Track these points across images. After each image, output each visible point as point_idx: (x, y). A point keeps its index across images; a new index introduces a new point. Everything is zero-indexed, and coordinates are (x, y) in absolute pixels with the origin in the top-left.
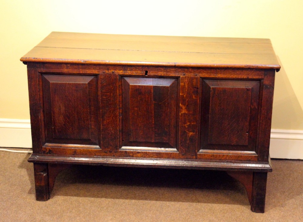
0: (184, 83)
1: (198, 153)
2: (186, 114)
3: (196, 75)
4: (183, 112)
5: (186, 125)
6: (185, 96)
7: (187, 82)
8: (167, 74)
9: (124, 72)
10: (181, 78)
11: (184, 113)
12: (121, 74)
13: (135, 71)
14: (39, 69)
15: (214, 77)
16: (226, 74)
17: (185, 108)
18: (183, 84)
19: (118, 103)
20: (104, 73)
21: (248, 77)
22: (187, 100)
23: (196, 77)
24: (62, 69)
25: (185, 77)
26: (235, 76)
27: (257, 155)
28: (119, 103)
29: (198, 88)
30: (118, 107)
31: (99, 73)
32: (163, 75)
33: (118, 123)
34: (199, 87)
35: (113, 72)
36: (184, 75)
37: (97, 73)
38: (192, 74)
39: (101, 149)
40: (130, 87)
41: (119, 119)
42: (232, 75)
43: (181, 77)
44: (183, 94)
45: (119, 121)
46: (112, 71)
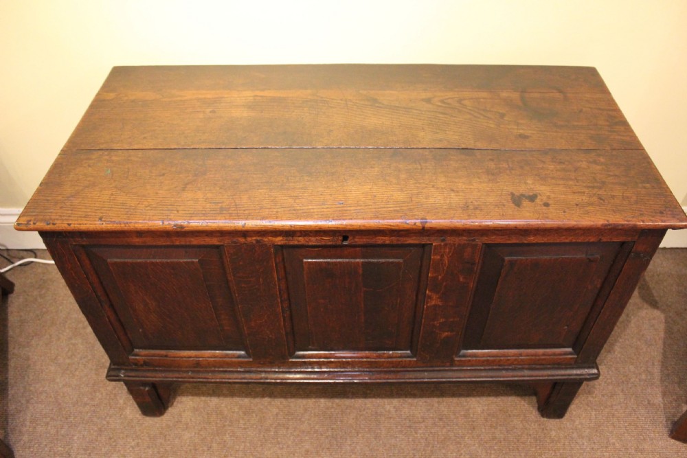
0: (442, 256)
1: (456, 359)
2: (439, 306)
3: (474, 240)
4: (433, 303)
5: (435, 322)
6: (440, 277)
7: (449, 254)
8: (398, 240)
9: (286, 240)
10: (433, 247)
11: (435, 306)
12: (279, 243)
13: (315, 236)
14: (71, 239)
15: (518, 242)
16: (548, 236)
17: (439, 298)
18: (439, 257)
19: (278, 293)
20: (235, 243)
21: (601, 239)
22: (445, 284)
23: (473, 243)
24: (126, 239)
25: (446, 245)
26: (571, 238)
27: (575, 356)
28: (280, 293)
29: (473, 264)
30: (279, 300)
31: (222, 244)
32: (387, 242)
33: (282, 324)
34: (477, 261)
35: (258, 241)
36: (443, 240)
37: (218, 243)
38: (464, 238)
39: (251, 360)
40: (305, 266)
41: (284, 317)
42: (564, 237)
43: (434, 244)
44: (435, 275)
45: (284, 320)
46: (255, 238)
